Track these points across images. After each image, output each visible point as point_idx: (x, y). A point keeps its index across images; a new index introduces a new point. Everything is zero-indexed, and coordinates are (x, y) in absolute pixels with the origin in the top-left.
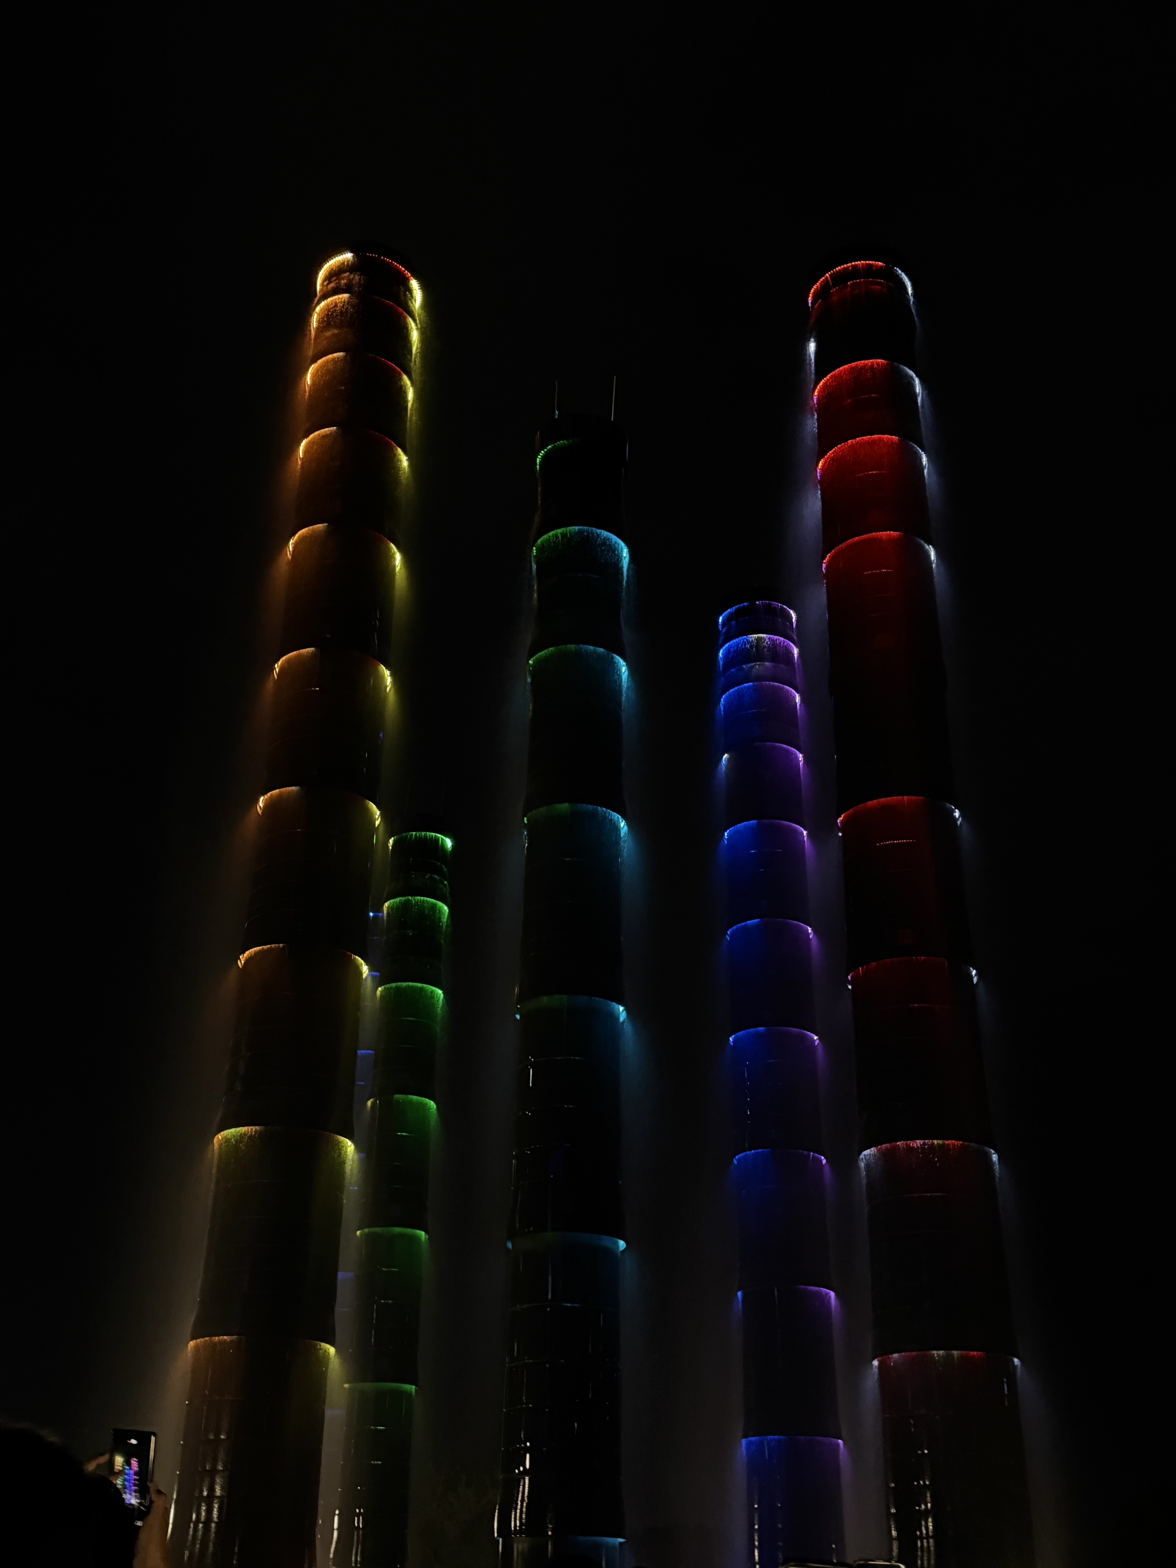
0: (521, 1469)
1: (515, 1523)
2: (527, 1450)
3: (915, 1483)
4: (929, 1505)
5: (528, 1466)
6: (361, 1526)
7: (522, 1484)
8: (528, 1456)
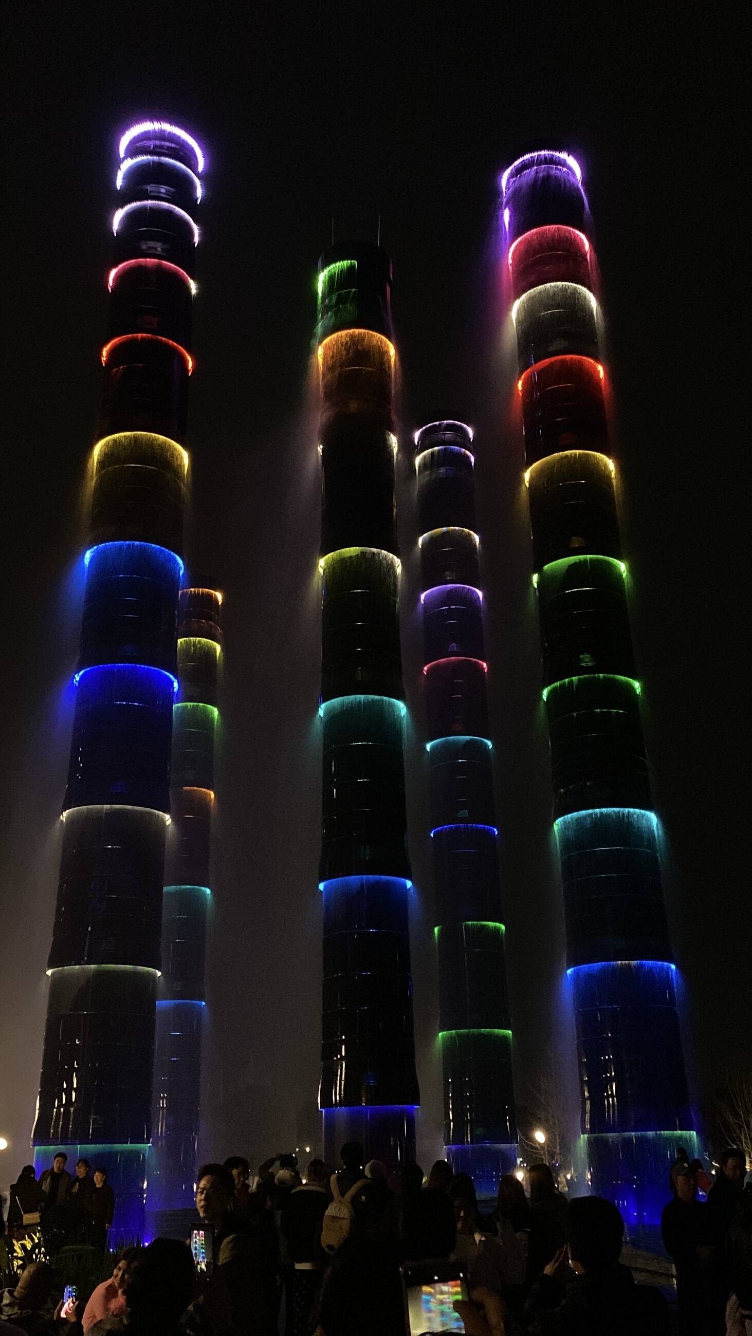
0: (339, 1057)
1: (336, 1097)
2: (343, 1042)
3: (602, 1058)
4: (613, 1074)
5: (343, 1054)
6: (165, 1106)
7: (339, 1067)
8: (343, 1047)
